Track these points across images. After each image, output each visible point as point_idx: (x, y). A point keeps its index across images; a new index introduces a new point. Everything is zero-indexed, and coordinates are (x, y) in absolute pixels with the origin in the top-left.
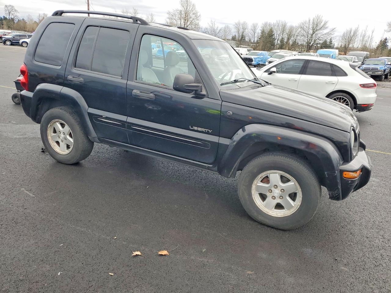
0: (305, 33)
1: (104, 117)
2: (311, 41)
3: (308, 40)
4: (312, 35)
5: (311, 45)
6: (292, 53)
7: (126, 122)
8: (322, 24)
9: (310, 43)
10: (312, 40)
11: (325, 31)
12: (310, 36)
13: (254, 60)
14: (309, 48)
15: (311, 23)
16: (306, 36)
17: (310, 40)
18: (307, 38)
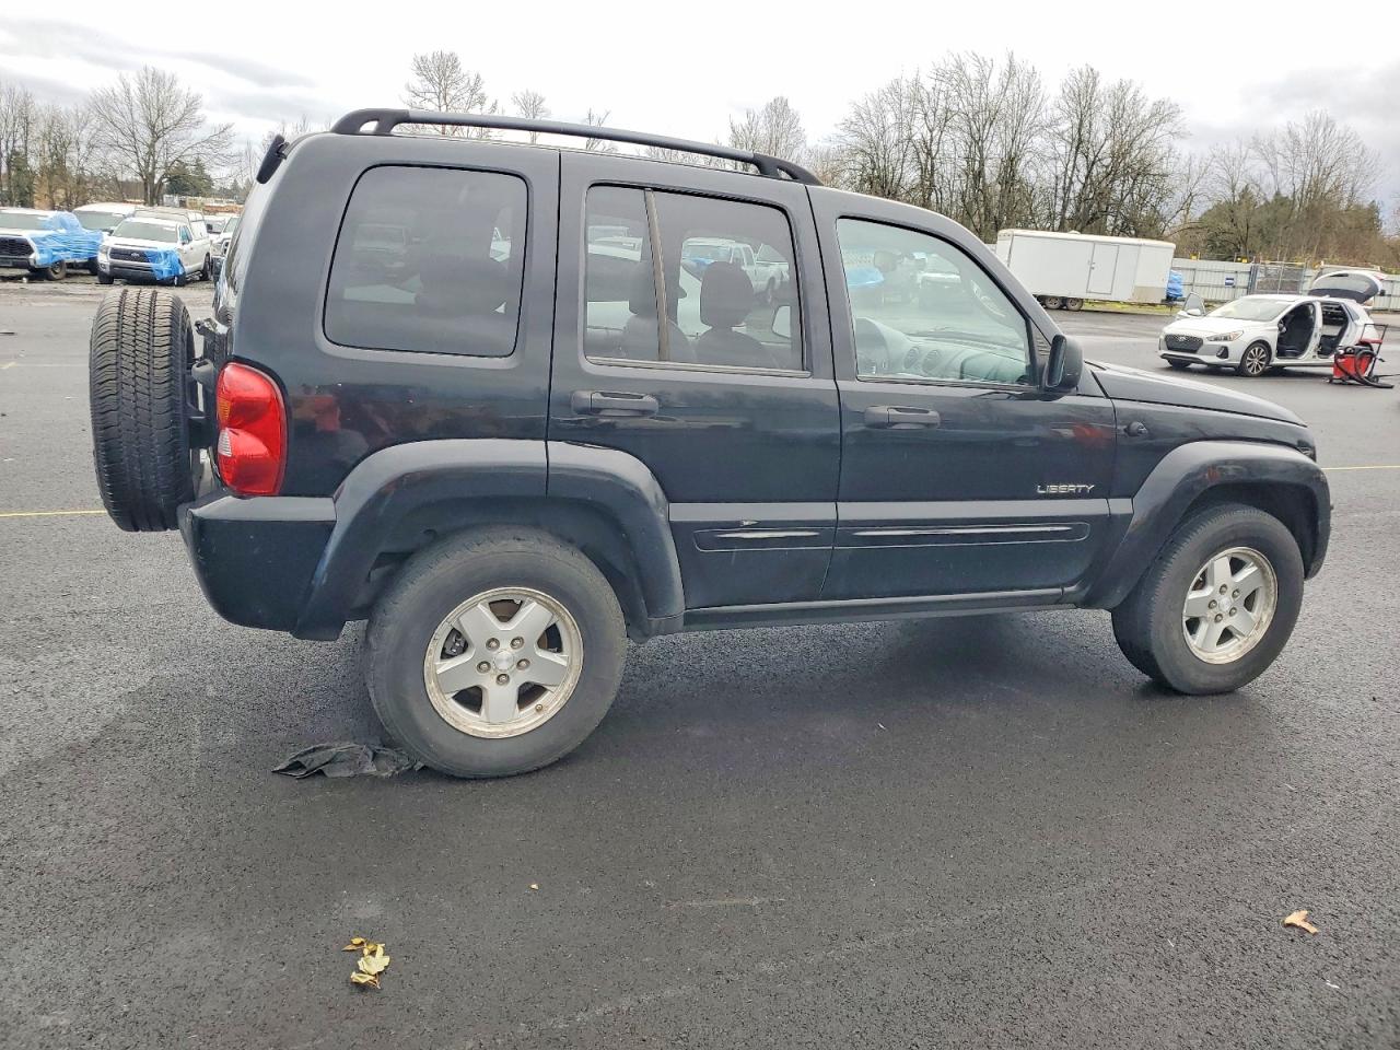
0: (120, 135)
1: (746, 523)
2: (154, 168)
3: (139, 165)
4: (152, 146)
5: (156, 182)
6: (186, 215)
7: (837, 522)
8: (181, 107)
9: (152, 176)
10: (155, 162)
11: (198, 134)
12: (143, 150)
13: (33, 245)
14: (153, 191)
15: (136, 101)
16: (128, 148)
17: (147, 163)
18: (135, 157)
